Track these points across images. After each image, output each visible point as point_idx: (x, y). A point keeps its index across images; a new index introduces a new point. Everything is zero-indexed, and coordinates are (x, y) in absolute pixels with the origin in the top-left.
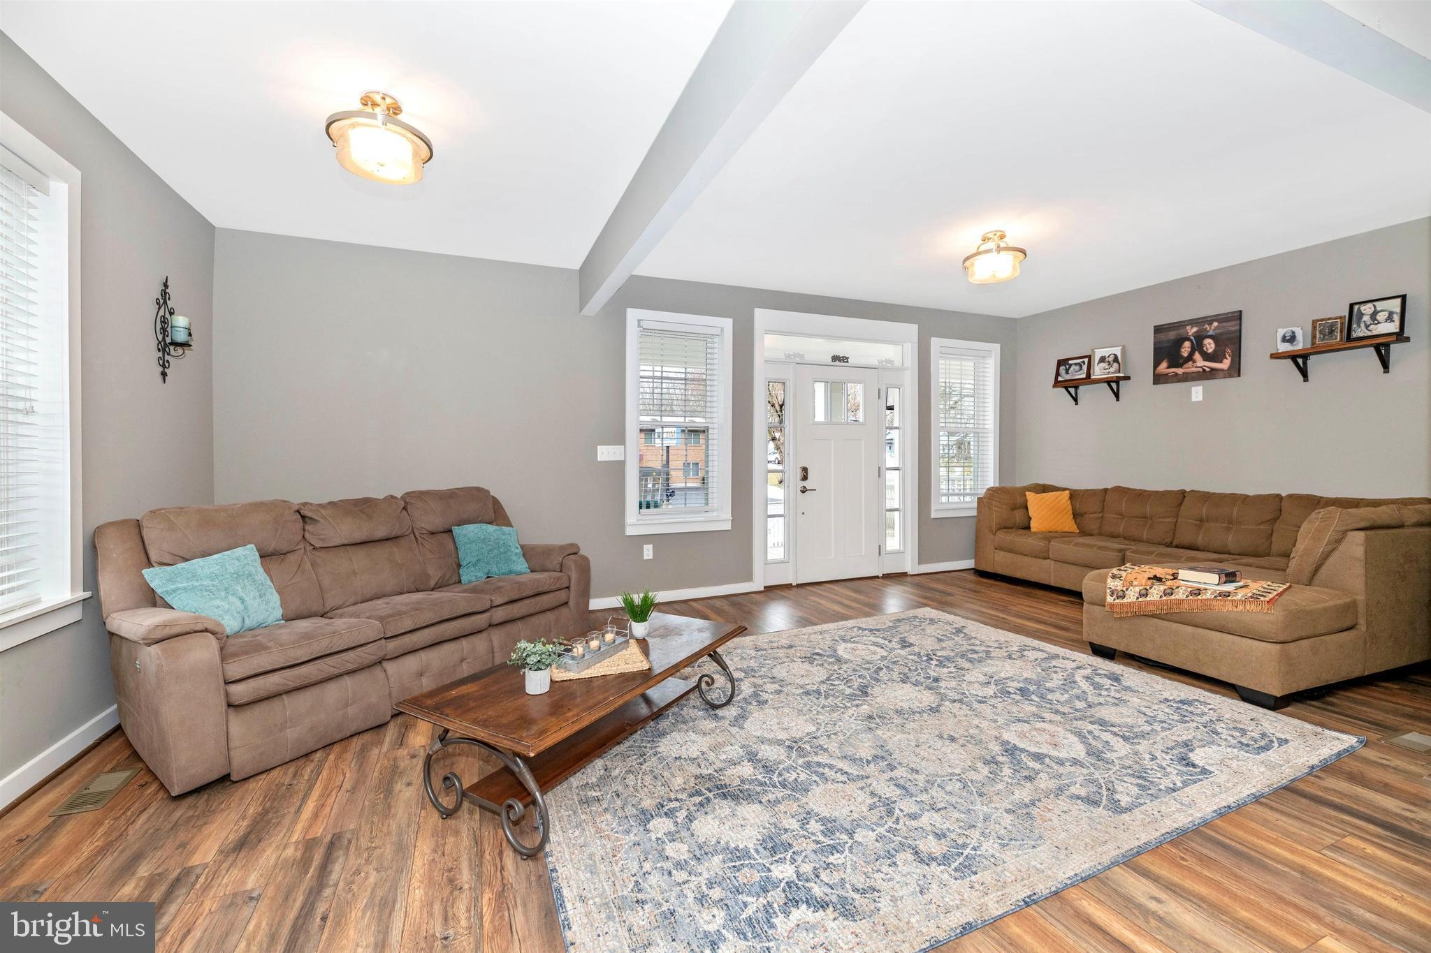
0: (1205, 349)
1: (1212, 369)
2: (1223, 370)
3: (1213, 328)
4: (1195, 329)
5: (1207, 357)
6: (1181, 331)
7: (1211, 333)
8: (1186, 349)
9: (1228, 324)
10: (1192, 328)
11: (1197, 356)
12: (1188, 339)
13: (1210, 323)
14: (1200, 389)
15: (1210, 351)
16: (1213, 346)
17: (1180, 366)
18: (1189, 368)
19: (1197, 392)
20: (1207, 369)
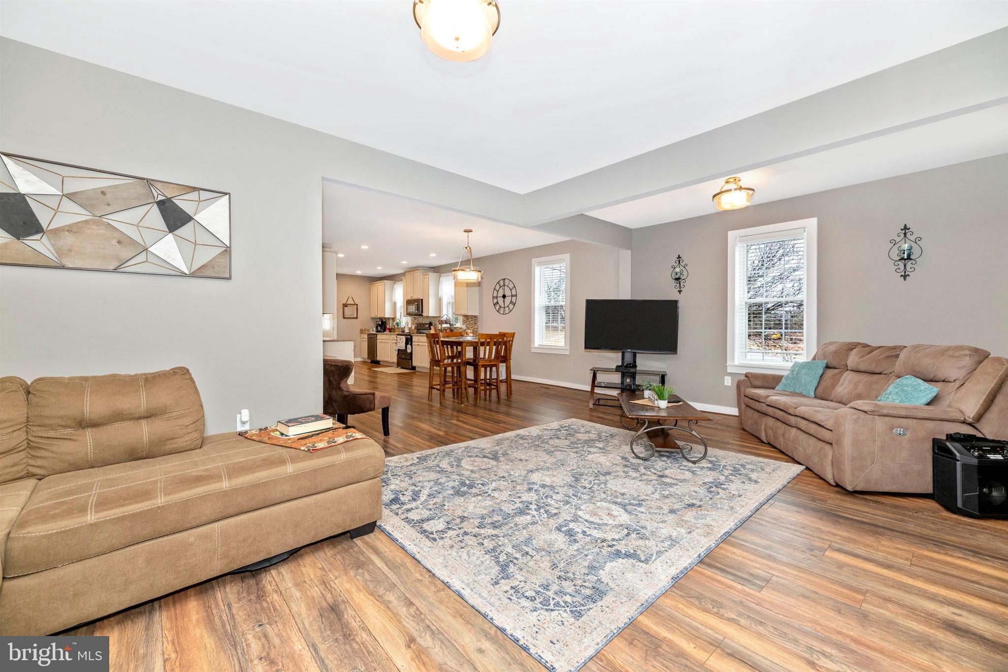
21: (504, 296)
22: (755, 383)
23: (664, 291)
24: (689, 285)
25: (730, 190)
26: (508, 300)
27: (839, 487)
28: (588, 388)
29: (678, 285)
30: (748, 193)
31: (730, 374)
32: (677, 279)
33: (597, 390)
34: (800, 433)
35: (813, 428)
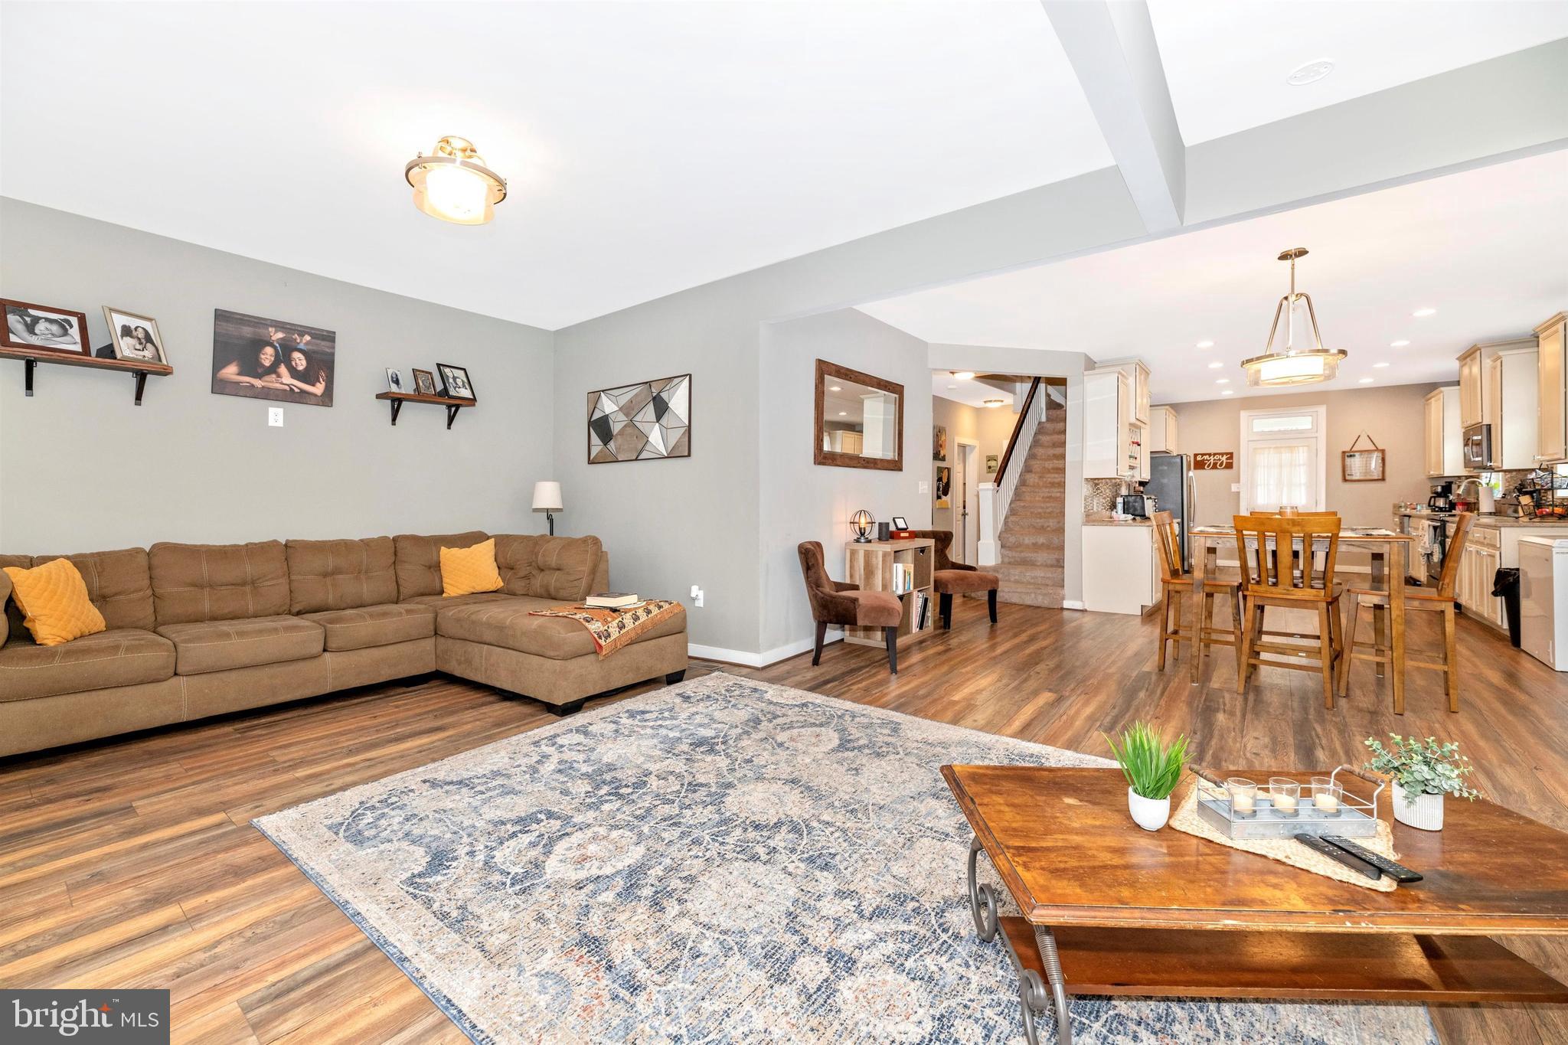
0: (294, 364)
1: (302, 391)
2: (316, 395)
3: (304, 341)
4: (280, 335)
5: (294, 373)
6: (262, 331)
7: (302, 346)
8: (267, 356)
9: (323, 343)
10: (276, 332)
11: (283, 369)
12: (271, 345)
13: (302, 335)
14: (280, 411)
15: (300, 368)
16: (304, 362)
17: (259, 377)
18: (270, 382)
19: (276, 415)
20: (296, 390)
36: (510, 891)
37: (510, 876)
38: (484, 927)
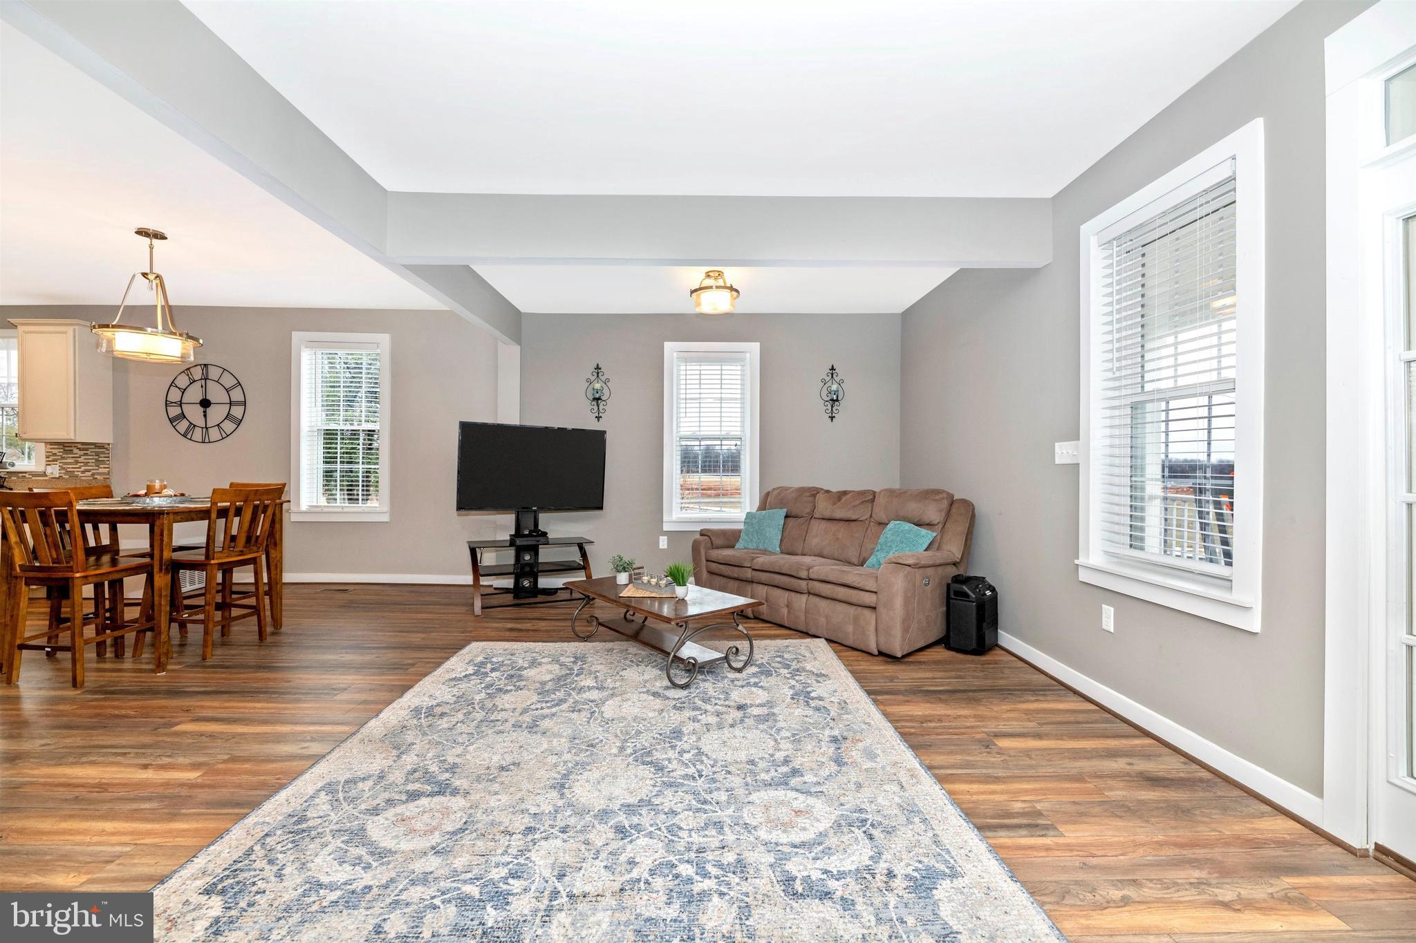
21: (205, 403)
22: (717, 542)
23: (576, 416)
24: (611, 408)
25: (711, 287)
26: (216, 413)
27: (886, 656)
28: (468, 579)
29: (596, 408)
30: (732, 295)
31: (668, 533)
32: (597, 399)
33: (484, 581)
34: (817, 600)
35: (842, 592)
36: (870, 816)
37: (864, 829)
38: (897, 800)
